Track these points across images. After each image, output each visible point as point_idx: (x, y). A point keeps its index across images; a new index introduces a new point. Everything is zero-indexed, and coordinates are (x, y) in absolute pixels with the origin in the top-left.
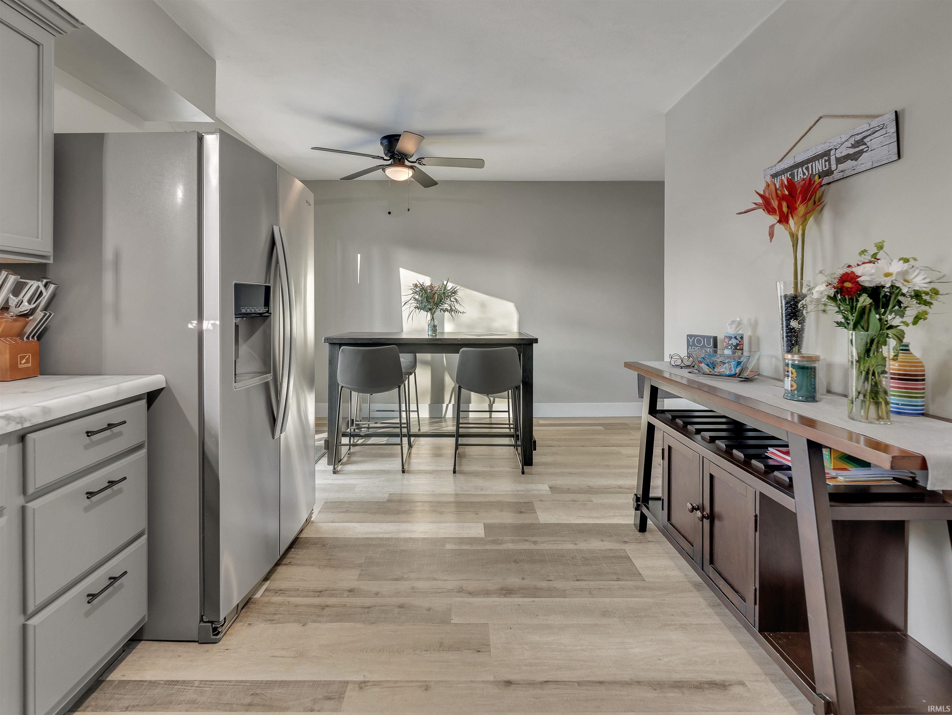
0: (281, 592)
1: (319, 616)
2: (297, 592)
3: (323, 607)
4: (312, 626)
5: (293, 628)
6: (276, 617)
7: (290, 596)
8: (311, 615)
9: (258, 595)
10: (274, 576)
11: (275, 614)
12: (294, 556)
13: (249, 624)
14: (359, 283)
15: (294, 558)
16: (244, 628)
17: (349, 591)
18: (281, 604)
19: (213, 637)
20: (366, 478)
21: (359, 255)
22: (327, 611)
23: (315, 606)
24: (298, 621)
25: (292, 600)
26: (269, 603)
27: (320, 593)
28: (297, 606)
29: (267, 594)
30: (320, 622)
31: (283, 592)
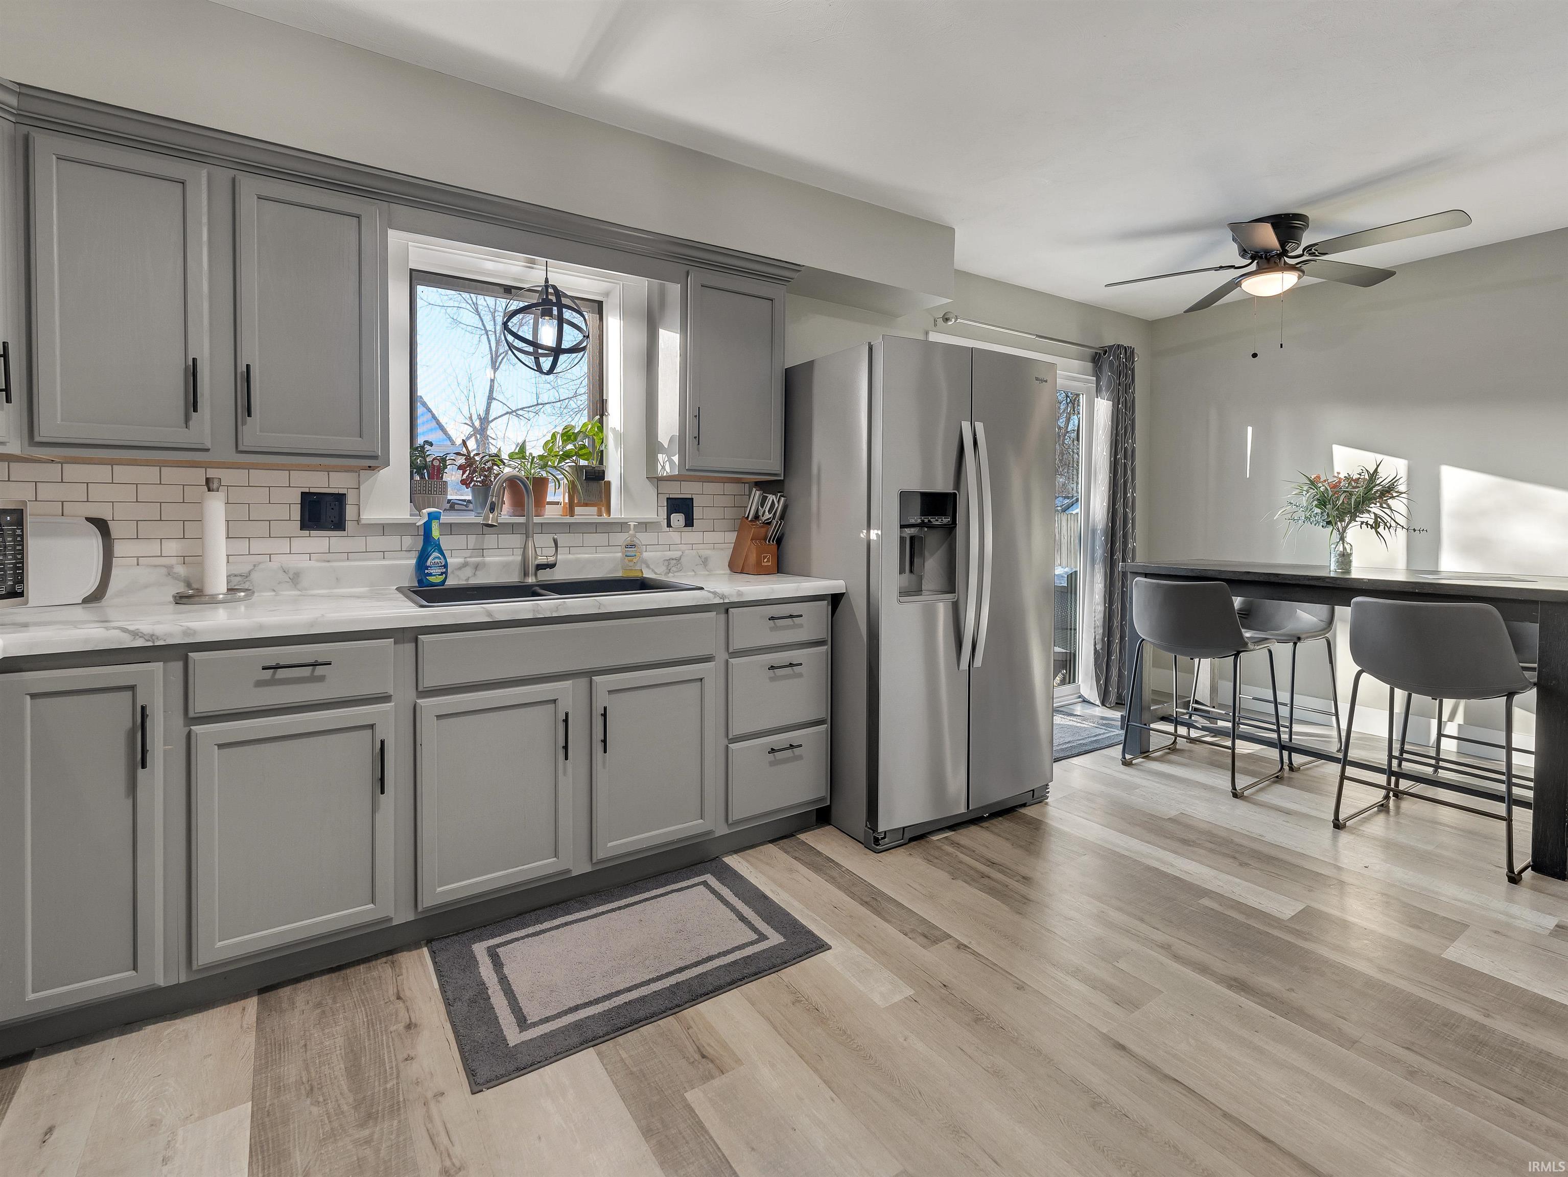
0: (956, 845)
1: (974, 880)
2: (971, 852)
3: (983, 876)
4: (960, 883)
5: (943, 876)
6: (936, 861)
7: (962, 853)
8: (967, 876)
9: (935, 838)
10: (964, 831)
11: (937, 858)
12: (996, 823)
13: (911, 854)
14: (1248, 476)
15: (995, 825)
16: (904, 854)
17: (1024, 878)
18: (948, 854)
19: (873, 845)
20: (1166, 785)
21: (1250, 429)
22: (986, 881)
23: (977, 871)
24: (951, 874)
25: (961, 856)
26: (939, 848)
27: (992, 864)
28: (961, 862)
29: (944, 841)
30: (970, 884)
31: (959, 846)
